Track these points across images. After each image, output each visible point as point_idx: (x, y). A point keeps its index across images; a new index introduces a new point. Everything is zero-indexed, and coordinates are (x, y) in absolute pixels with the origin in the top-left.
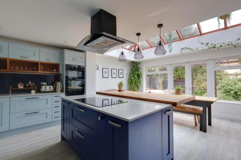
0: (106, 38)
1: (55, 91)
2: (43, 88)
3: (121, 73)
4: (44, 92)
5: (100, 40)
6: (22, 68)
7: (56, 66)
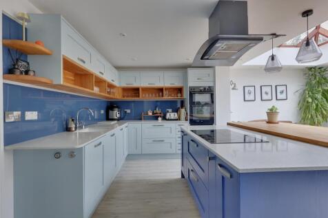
0: (226, 42)
1: (179, 119)
2: (168, 116)
3: (282, 92)
4: (168, 120)
5: (219, 47)
6: (150, 95)
7: (180, 90)
